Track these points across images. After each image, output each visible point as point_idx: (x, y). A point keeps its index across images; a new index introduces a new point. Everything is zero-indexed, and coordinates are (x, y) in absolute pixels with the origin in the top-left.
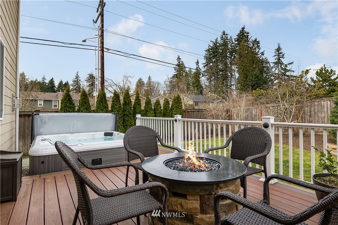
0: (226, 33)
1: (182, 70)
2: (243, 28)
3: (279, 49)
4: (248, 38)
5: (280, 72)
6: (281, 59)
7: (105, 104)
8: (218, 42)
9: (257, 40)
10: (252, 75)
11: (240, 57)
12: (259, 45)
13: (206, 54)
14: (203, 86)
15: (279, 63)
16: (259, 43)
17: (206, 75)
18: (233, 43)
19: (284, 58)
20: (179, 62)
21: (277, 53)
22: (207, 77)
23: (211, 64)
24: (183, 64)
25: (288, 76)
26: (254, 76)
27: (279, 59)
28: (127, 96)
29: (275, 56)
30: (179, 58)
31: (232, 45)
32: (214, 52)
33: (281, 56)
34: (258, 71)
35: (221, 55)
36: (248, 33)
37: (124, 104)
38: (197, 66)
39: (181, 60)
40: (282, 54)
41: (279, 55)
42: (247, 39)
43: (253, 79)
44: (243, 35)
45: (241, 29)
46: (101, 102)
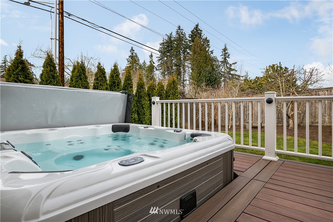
0: (181, 28)
1: (135, 63)
2: (197, 26)
3: (225, 50)
4: (201, 35)
5: (225, 71)
6: (227, 58)
7: (84, 83)
8: (172, 36)
9: (208, 39)
10: (205, 71)
11: (195, 52)
12: (209, 43)
13: (161, 48)
14: (157, 79)
15: (225, 62)
16: (209, 42)
17: (161, 69)
18: (187, 39)
19: (229, 58)
20: (133, 54)
21: (224, 52)
22: (161, 71)
23: (165, 59)
24: (137, 56)
25: (232, 75)
26: (207, 72)
27: (225, 59)
28: (115, 73)
29: (222, 55)
30: (132, 50)
31: (186, 41)
32: (168, 46)
33: (227, 56)
34: (210, 68)
35: (176, 49)
36: (201, 31)
37: (112, 85)
38: (151, 59)
39: (134, 52)
40: (228, 54)
41: (226, 55)
42: (201, 37)
43: (207, 75)
44: (196, 33)
45: (195, 26)
46: (79, 78)
